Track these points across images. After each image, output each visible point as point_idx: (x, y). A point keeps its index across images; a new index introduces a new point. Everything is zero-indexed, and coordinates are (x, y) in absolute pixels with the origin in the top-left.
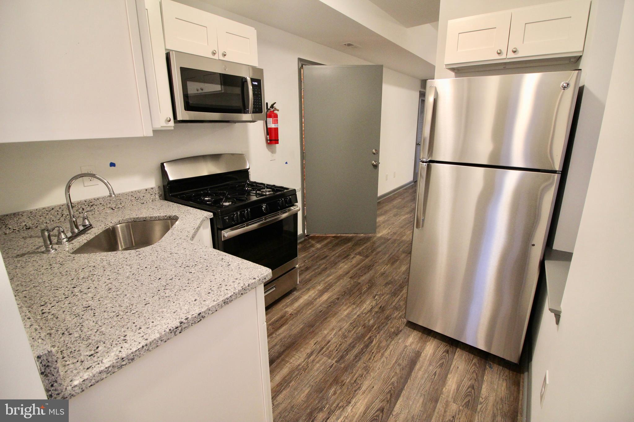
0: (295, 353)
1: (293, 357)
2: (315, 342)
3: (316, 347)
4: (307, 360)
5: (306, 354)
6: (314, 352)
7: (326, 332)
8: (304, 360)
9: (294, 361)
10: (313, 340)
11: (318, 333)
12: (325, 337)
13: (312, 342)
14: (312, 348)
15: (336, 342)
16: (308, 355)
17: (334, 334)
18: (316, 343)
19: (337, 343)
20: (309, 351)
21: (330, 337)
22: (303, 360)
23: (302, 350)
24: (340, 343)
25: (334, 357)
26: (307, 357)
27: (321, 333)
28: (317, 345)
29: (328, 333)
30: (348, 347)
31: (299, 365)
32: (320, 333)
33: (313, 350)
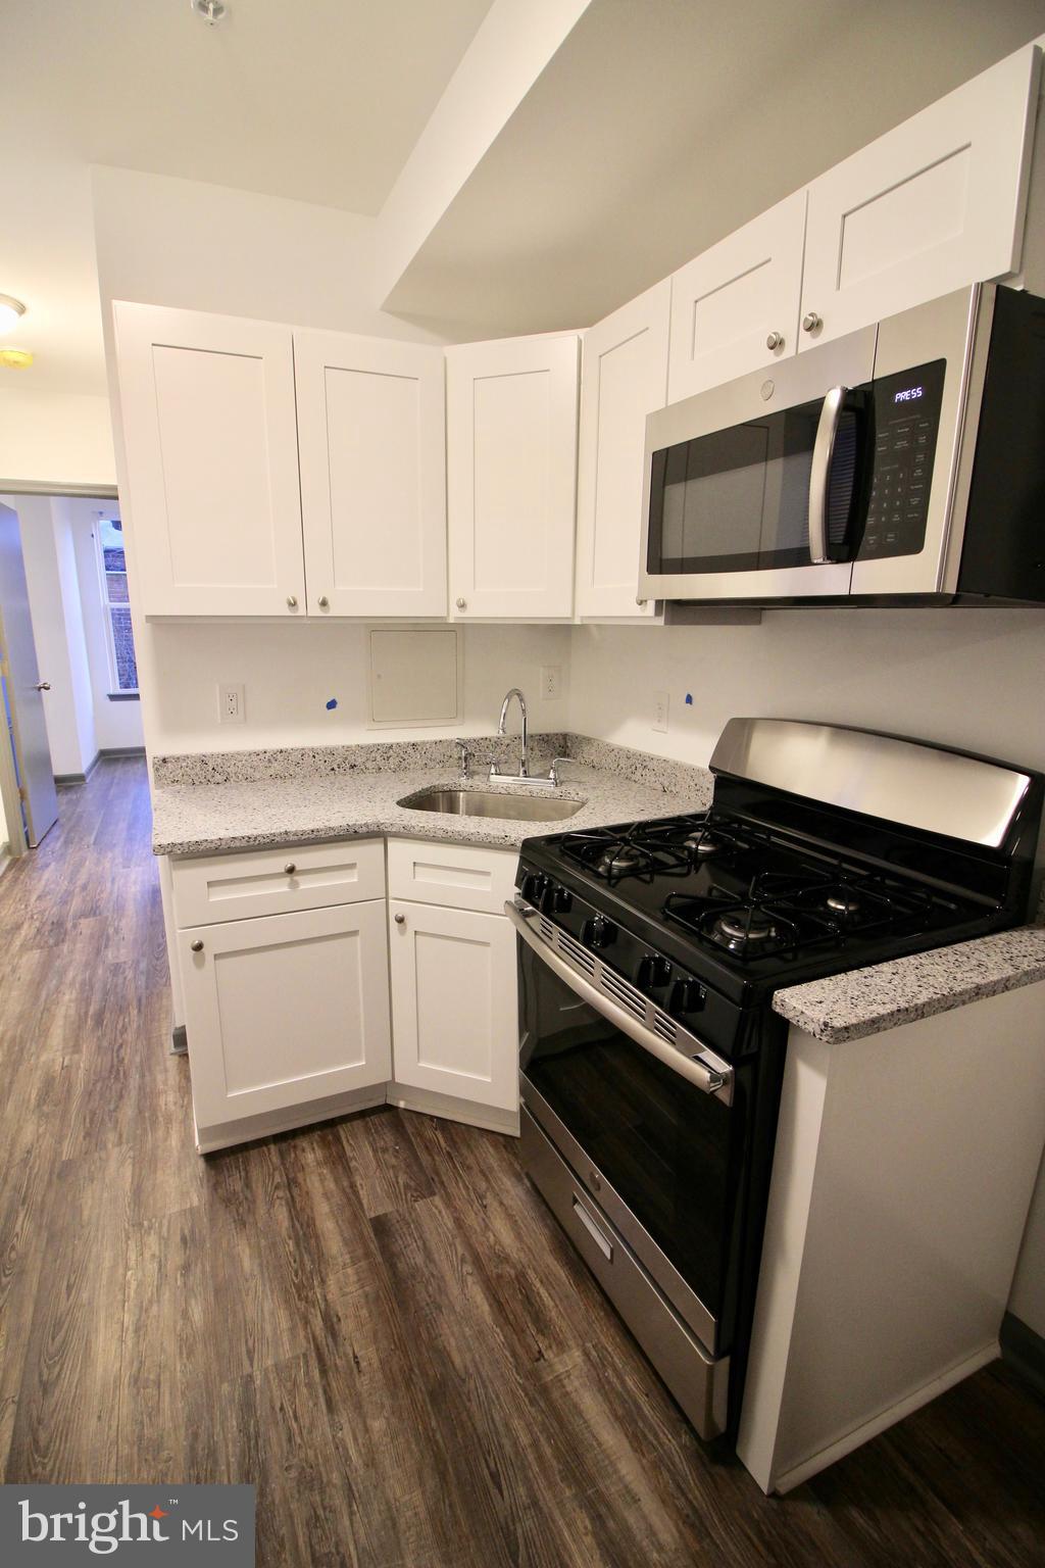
0: (367, 1289)
1: (359, 1280)
2: (363, 1364)
3: (346, 1355)
4: (323, 1307)
5: (340, 1314)
6: (330, 1339)
7: (377, 1425)
8: (326, 1300)
9: (346, 1276)
10: (376, 1364)
11: (394, 1396)
12: (358, 1407)
13: (369, 1355)
14: (347, 1343)
15: (310, 1432)
16: (335, 1320)
17: (346, 1449)
18: (357, 1363)
19: (305, 1432)
20: (347, 1327)
21: (346, 1426)
22: (329, 1297)
23: (364, 1312)
24: (299, 1441)
25: (269, 1382)
26: (332, 1312)
27: (383, 1406)
28: (348, 1361)
29: (367, 1430)
30: (262, 1455)
31: (323, 1282)
32: (387, 1402)
33: (340, 1339)
